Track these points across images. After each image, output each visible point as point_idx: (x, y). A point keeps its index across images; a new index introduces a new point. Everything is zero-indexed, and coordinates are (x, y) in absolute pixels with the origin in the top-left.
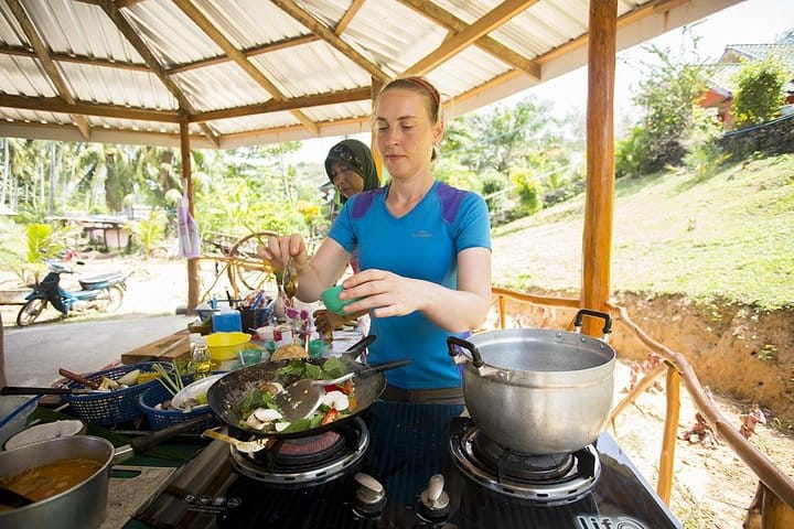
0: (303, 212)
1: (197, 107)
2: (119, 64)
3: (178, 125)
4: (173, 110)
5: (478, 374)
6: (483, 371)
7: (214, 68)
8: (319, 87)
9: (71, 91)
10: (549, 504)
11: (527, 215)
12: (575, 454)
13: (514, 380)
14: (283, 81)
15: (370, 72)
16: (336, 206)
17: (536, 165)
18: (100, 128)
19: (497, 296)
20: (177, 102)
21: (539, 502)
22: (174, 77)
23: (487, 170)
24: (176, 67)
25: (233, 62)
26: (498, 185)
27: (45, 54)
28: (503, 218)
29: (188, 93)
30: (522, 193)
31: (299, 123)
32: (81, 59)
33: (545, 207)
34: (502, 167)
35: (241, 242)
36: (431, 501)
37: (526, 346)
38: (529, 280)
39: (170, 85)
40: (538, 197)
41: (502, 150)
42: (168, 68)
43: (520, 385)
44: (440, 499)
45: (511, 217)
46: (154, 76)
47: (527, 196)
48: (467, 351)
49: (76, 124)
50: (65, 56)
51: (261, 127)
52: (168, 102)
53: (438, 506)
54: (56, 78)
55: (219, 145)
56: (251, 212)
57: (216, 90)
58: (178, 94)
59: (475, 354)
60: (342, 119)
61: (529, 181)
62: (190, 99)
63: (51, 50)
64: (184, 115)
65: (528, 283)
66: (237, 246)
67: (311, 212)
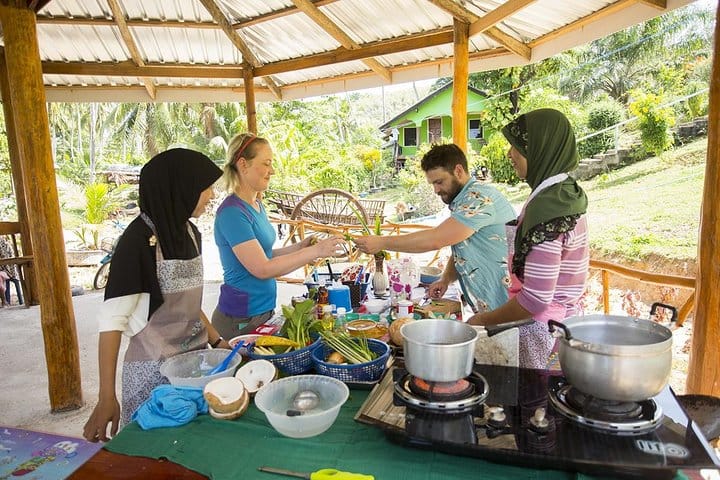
0: (362, 158)
1: (261, 59)
2: (189, 23)
3: (242, 81)
4: (236, 64)
5: (569, 345)
6: (572, 343)
7: (282, 20)
8: (393, 30)
9: (141, 54)
10: (619, 434)
11: (651, 155)
12: (640, 403)
13: (594, 349)
14: (354, 27)
15: (453, 13)
16: (400, 149)
17: (667, 84)
18: (164, 86)
19: (598, 271)
20: (241, 55)
21: (612, 431)
22: (239, 32)
23: (597, 94)
24: (244, 22)
25: (302, 13)
26: (610, 116)
27: (123, 21)
28: (616, 161)
29: (253, 45)
30: (643, 127)
31: (368, 69)
32: (154, 22)
33: (678, 144)
34: (618, 92)
35: (305, 201)
36: (537, 422)
37: (608, 328)
38: (647, 245)
39: (236, 40)
40: (668, 131)
41: (619, 66)
42: (234, 22)
43: (598, 353)
44: (543, 422)
45: (628, 159)
46: (221, 32)
47: (652, 130)
48: (562, 330)
49: (142, 84)
50: (138, 21)
51: (328, 75)
52: (232, 56)
53: (541, 425)
54: (130, 42)
55: (281, 97)
56: (303, 160)
57: (279, 40)
58: (243, 48)
59: (567, 332)
60: (417, 62)
61: (656, 111)
62: (253, 50)
63: (127, 17)
64: (249, 69)
65: (645, 250)
66: (300, 205)
67: (370, 158)
